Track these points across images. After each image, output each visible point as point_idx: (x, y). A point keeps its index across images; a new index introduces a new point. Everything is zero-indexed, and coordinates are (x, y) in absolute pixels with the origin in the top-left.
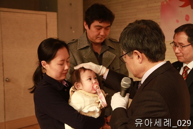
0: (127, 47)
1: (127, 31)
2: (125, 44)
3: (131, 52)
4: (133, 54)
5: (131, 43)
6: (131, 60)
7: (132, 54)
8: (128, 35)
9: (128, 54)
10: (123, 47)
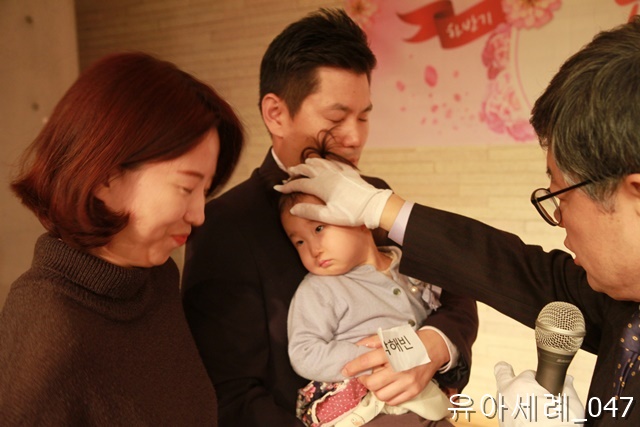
0: (588, 156)
1: (595, 71)
2: (586, 139)
3: (611, 182)
4: (621, 189)
5: (620, 135)
6: (601, 217)
7: (615, 189)
8: (603, 94)
9: (588, 186)
10: (567, 151)
